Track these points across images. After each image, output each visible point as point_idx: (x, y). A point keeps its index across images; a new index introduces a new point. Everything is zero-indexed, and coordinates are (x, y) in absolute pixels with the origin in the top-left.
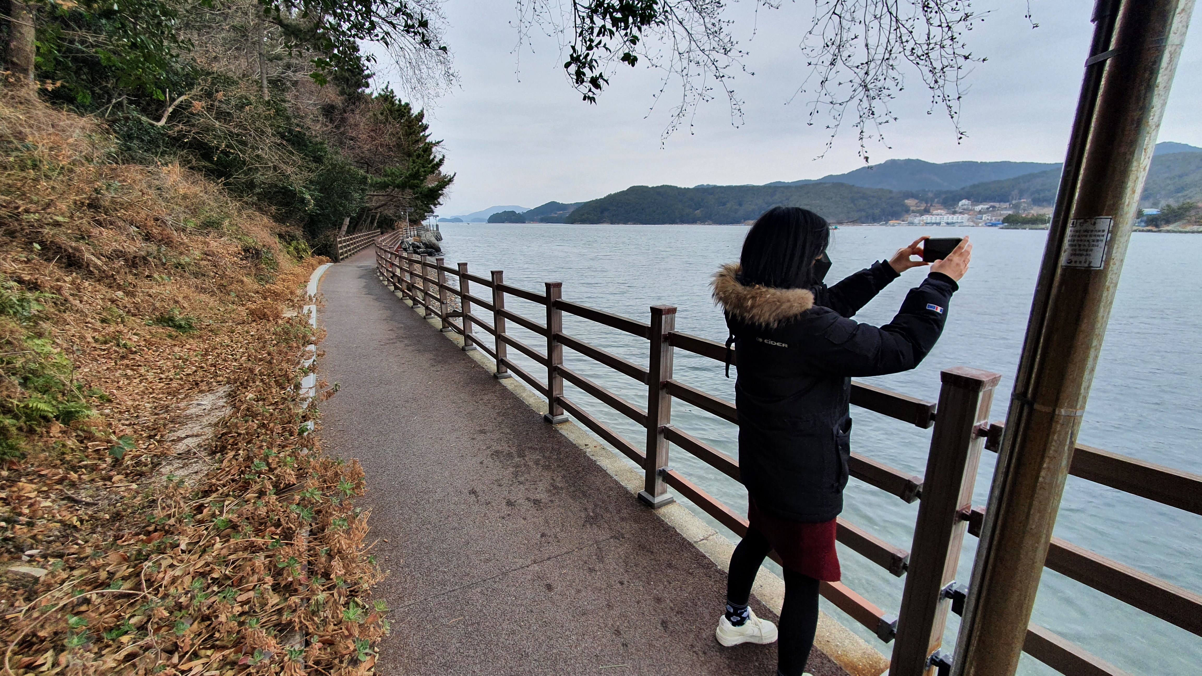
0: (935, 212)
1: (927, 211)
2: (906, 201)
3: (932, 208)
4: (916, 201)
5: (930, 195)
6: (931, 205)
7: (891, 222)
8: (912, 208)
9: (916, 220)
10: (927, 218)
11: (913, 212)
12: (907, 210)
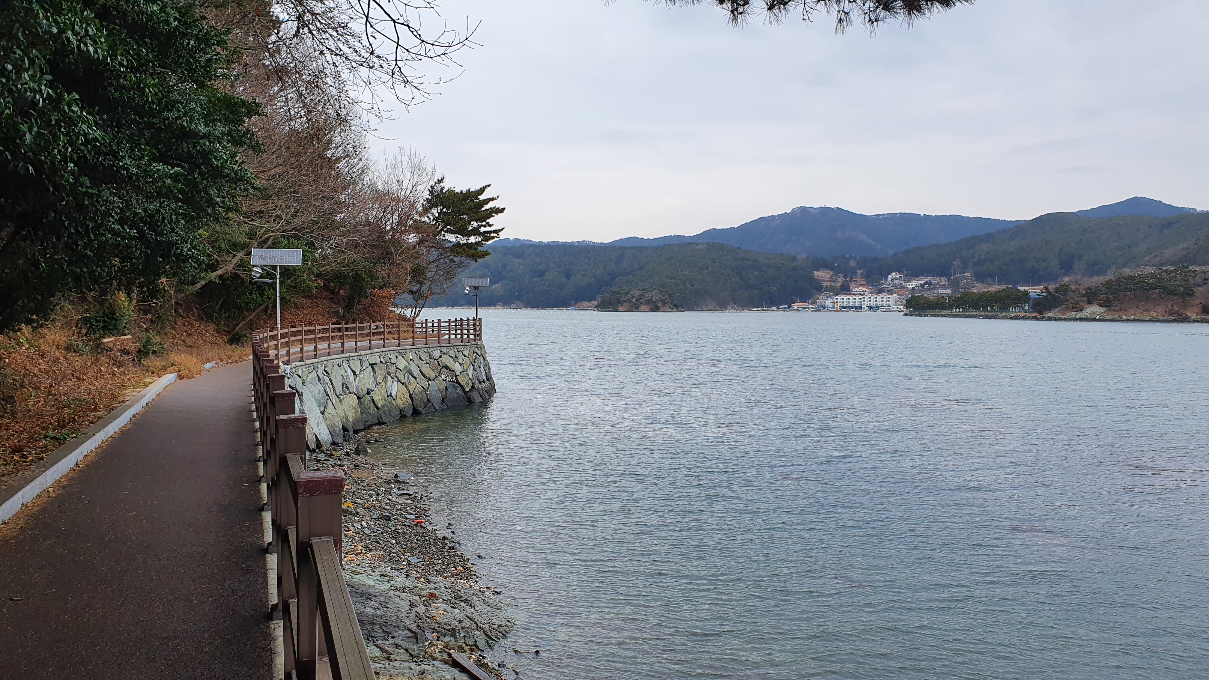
0: (855, 290)
1: (845, 289)
2: (816, 273)
3: (852, 285)
4: (831, 273)
5: (852, 264)
6: (851, 280)
7: (795, 306)
8: (825, 284)
9: (829, 303)
10: (843, 299)
11: (828, 289)
12: (818, 288)
